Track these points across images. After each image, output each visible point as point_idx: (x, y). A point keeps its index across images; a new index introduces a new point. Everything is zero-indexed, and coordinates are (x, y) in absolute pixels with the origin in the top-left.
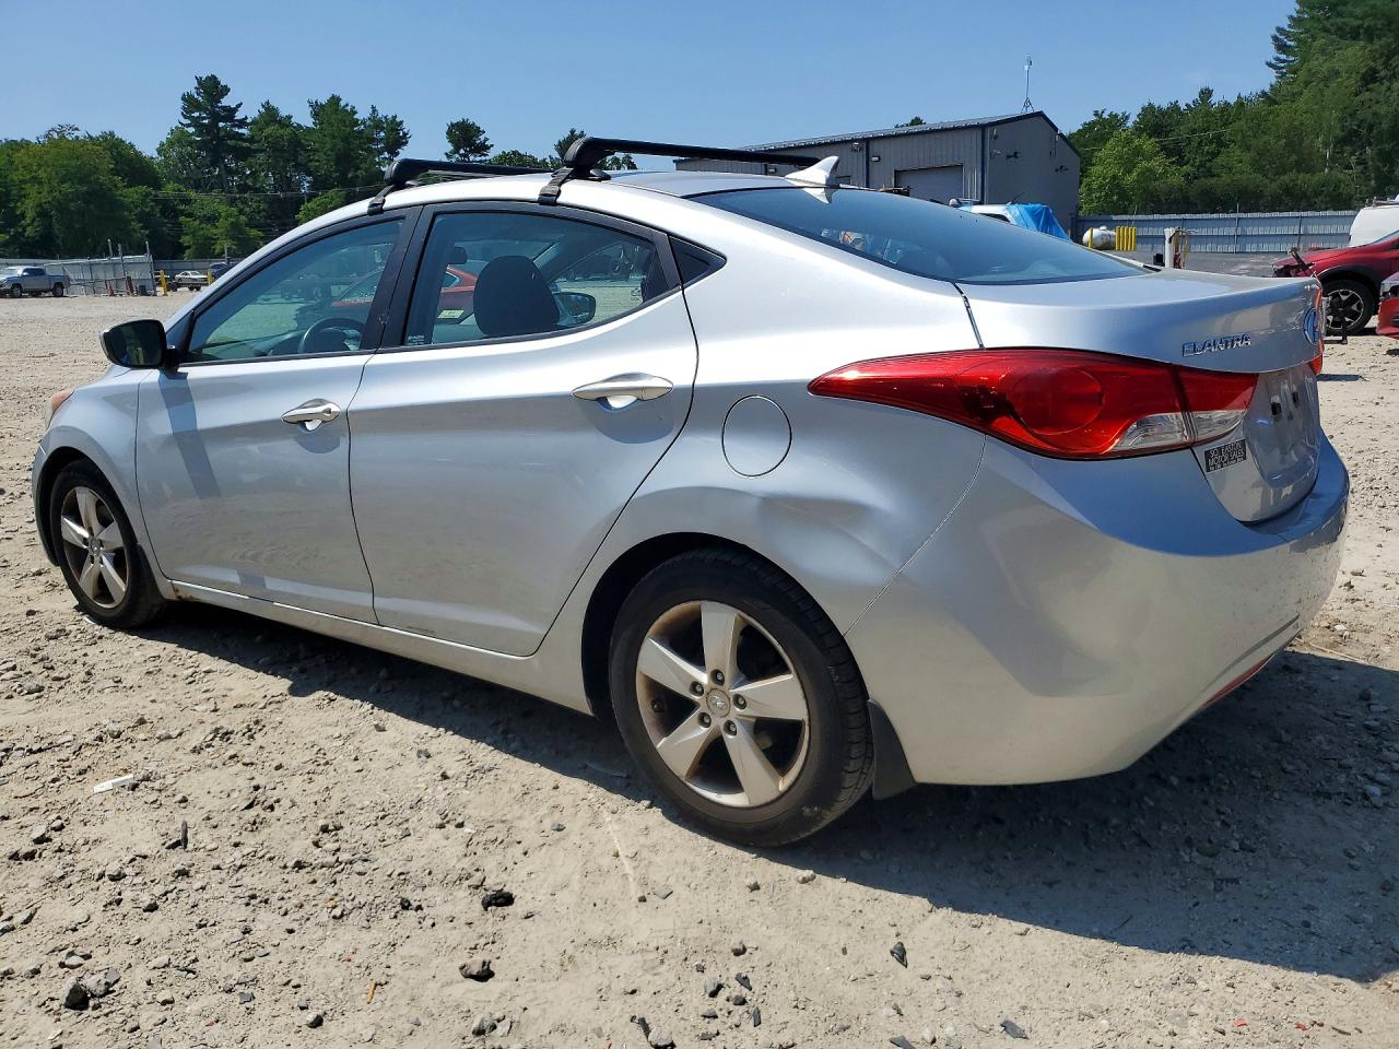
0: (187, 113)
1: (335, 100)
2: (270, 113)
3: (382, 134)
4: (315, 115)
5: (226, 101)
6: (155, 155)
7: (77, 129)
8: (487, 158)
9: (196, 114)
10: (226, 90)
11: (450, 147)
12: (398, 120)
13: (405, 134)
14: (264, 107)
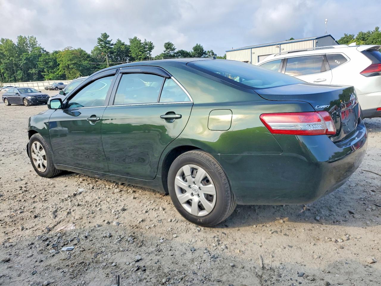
0: (99, 43)
1: (136, 38)
2: (119, 41)
3: (147, 46)
4: (131, 42)
5: (108, 39)
6: (90, 53)
7: (72, 47)
8: (175, 52)
9: (101, 43)
10: (109, 36)
11: (165, 49)
12: (152, 42)
13: (153, 46)
14: (117, 40)
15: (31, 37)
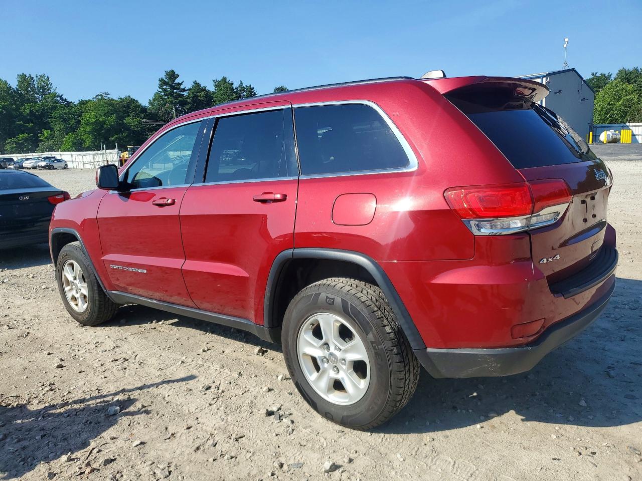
0: (161, 87)
1: (224, 79)
2: (197, 85)
3: (245, 93)
4: (216, 86)
5: (177, 81)
6: (147, 105)
7: (108, 94)
9: (164, 87)
10: (178, 76)
12: (252, 87)
13: (255, 93)
14: (194, 83)
15: (41, 76)
